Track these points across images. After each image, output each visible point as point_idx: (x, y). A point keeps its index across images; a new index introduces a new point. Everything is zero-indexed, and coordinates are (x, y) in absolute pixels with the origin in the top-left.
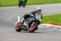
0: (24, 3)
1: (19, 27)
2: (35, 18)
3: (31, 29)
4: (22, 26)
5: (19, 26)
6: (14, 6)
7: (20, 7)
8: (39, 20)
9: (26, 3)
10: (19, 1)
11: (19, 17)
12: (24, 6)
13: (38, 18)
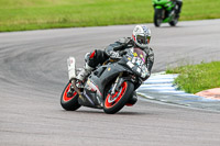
0: (173, 13)
1: (71, 95)
2: (125, 65)
3: (110, 101)
4: (82, 90)
5: (73, 90)
6: (115, 24)
7: (157, 25)
8: (139, 70)
9: (178, 12)
10: (155, 5)
11: (73, 59)
12: (172, 24)
13: (135, 64)
